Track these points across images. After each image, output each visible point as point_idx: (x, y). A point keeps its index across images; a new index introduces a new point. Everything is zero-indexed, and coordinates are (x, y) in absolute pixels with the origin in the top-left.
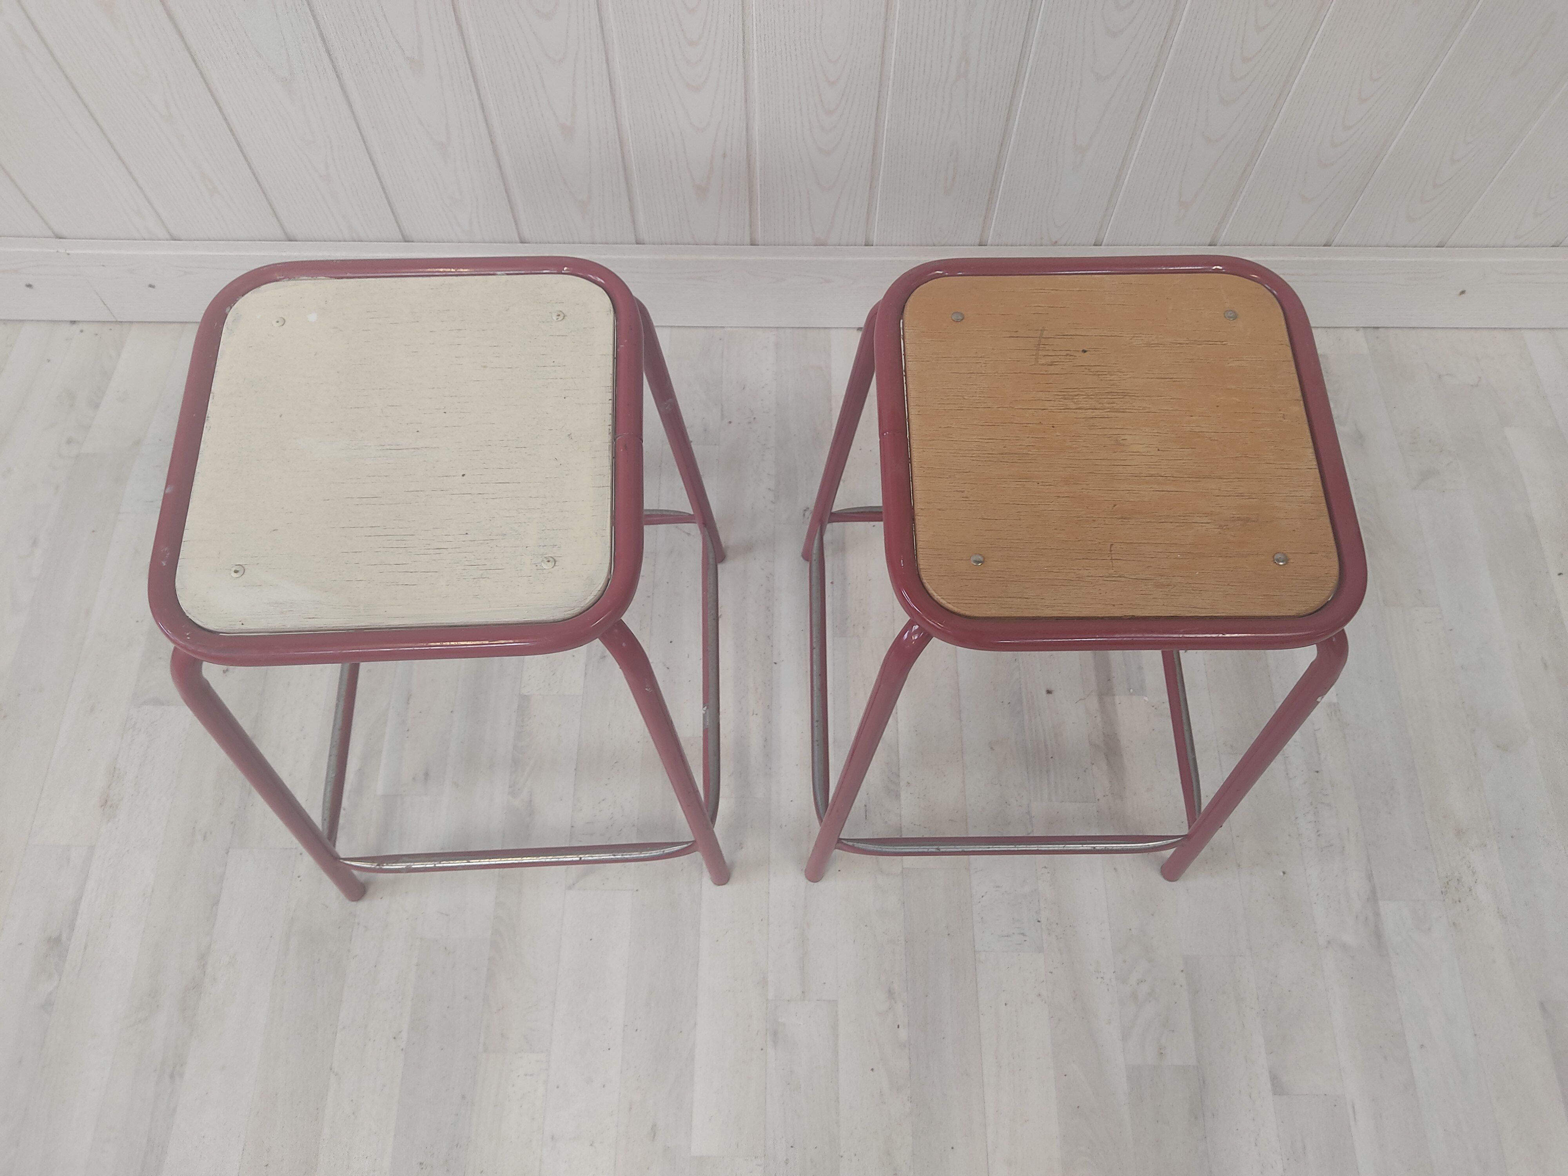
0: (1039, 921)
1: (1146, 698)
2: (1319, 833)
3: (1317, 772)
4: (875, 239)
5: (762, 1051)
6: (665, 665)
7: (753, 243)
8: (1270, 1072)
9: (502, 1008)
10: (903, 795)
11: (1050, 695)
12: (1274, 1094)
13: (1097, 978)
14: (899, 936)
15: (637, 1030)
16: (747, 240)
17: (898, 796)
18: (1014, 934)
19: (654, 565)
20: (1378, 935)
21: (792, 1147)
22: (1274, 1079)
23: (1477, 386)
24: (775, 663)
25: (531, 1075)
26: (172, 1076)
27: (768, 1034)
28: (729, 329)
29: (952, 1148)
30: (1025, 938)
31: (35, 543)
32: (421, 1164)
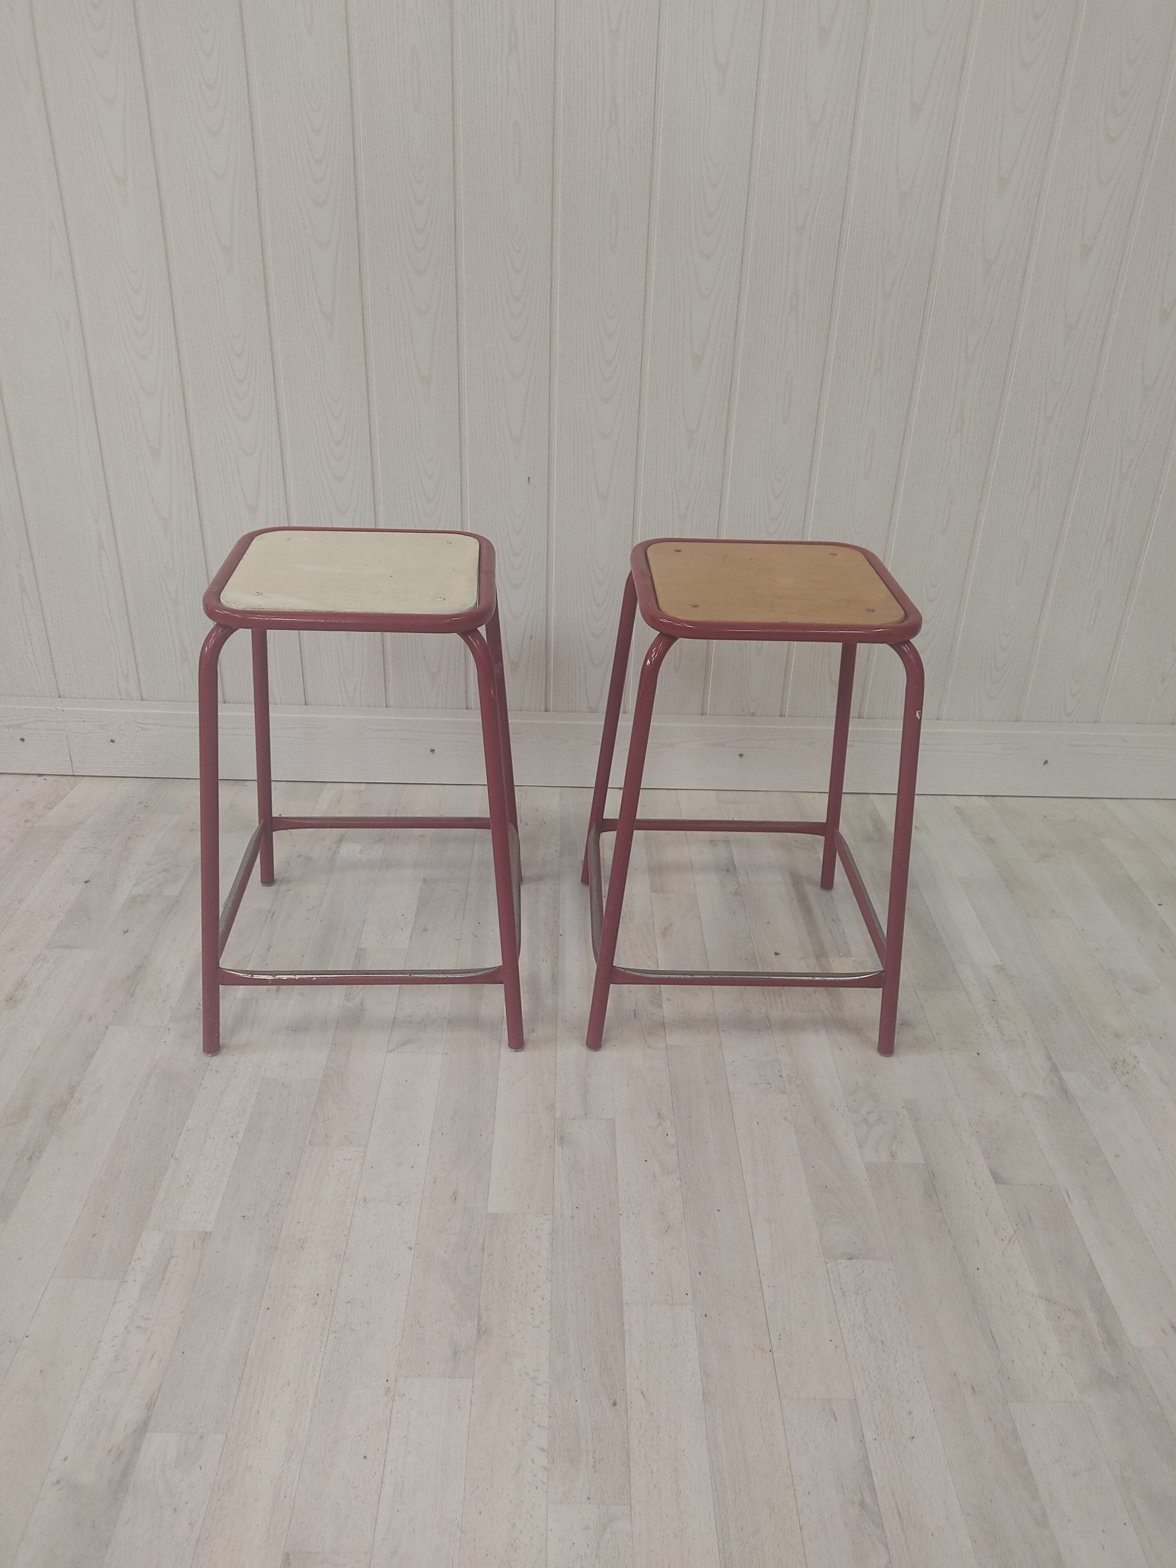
0: (781, 1076)
1: (853, 959)
2: (1003, 1033)
3: (994, 1000)
5: (550, 1148)
6: (473, 935)
7: (547, 710)
8: (990, 1170)
10: (665, 1006)
11: (778, 956)
12: (996, 1183)
13: (833, 1110)
14: (665, 1083)
15: (443, 1134)
16: (543, 709)
17: (661, 1007)
18: (761, 1083)
20: (1065, 1092)
21: (577, 1207)
22: (995, 1175)
24: (561, 935)
25: (350, 1160)
27: (556, 1138)
29: (719, 1210)
30: (771, 1086)
32: (244, 1217)
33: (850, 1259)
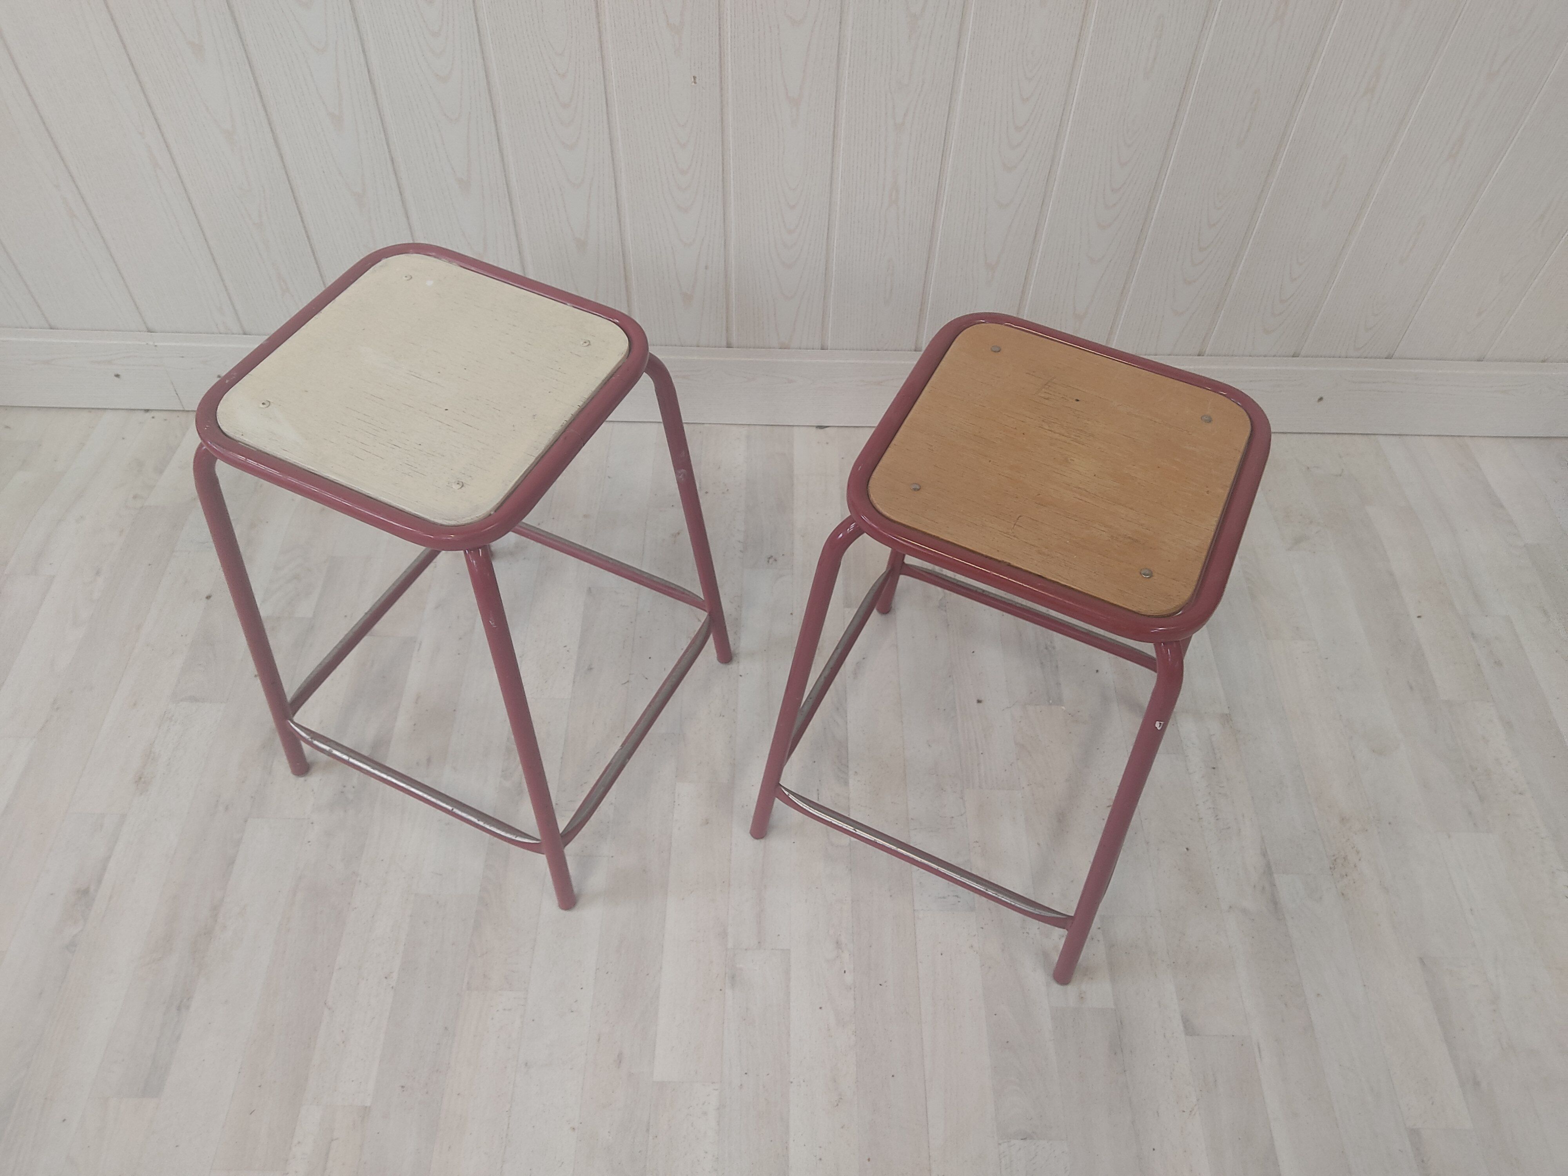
1: (1063, 708)
2: (1218, 817)
3: (1214, 768)
4: (829, 345)
5: (721, 992)
6: (644, 676)
7: (729, 346)
8: (1182, 1016)
9: (486, 953)
10: (851, 781)
11: (980, 704)
12: (1187, 1034)
13: (1023, 933)
14: (846, 897)
15: (607, 973)
16: (724, 343)
17: (846, 783)
18: (949, 896)
19: (638, 598)
20: (1275, 903)
21: (746, 1074)
22: (1186, 1022)
23: (1340, 475)
24: (741, 676)
25: (510, 1010)
26: (179, 1009)
27: (727, 978)
28: (708, 425)
29: (893, 1076)
30: (959, 900)
31: (98, 573)
32: (403, 1087)
33: (1025, 1139)
